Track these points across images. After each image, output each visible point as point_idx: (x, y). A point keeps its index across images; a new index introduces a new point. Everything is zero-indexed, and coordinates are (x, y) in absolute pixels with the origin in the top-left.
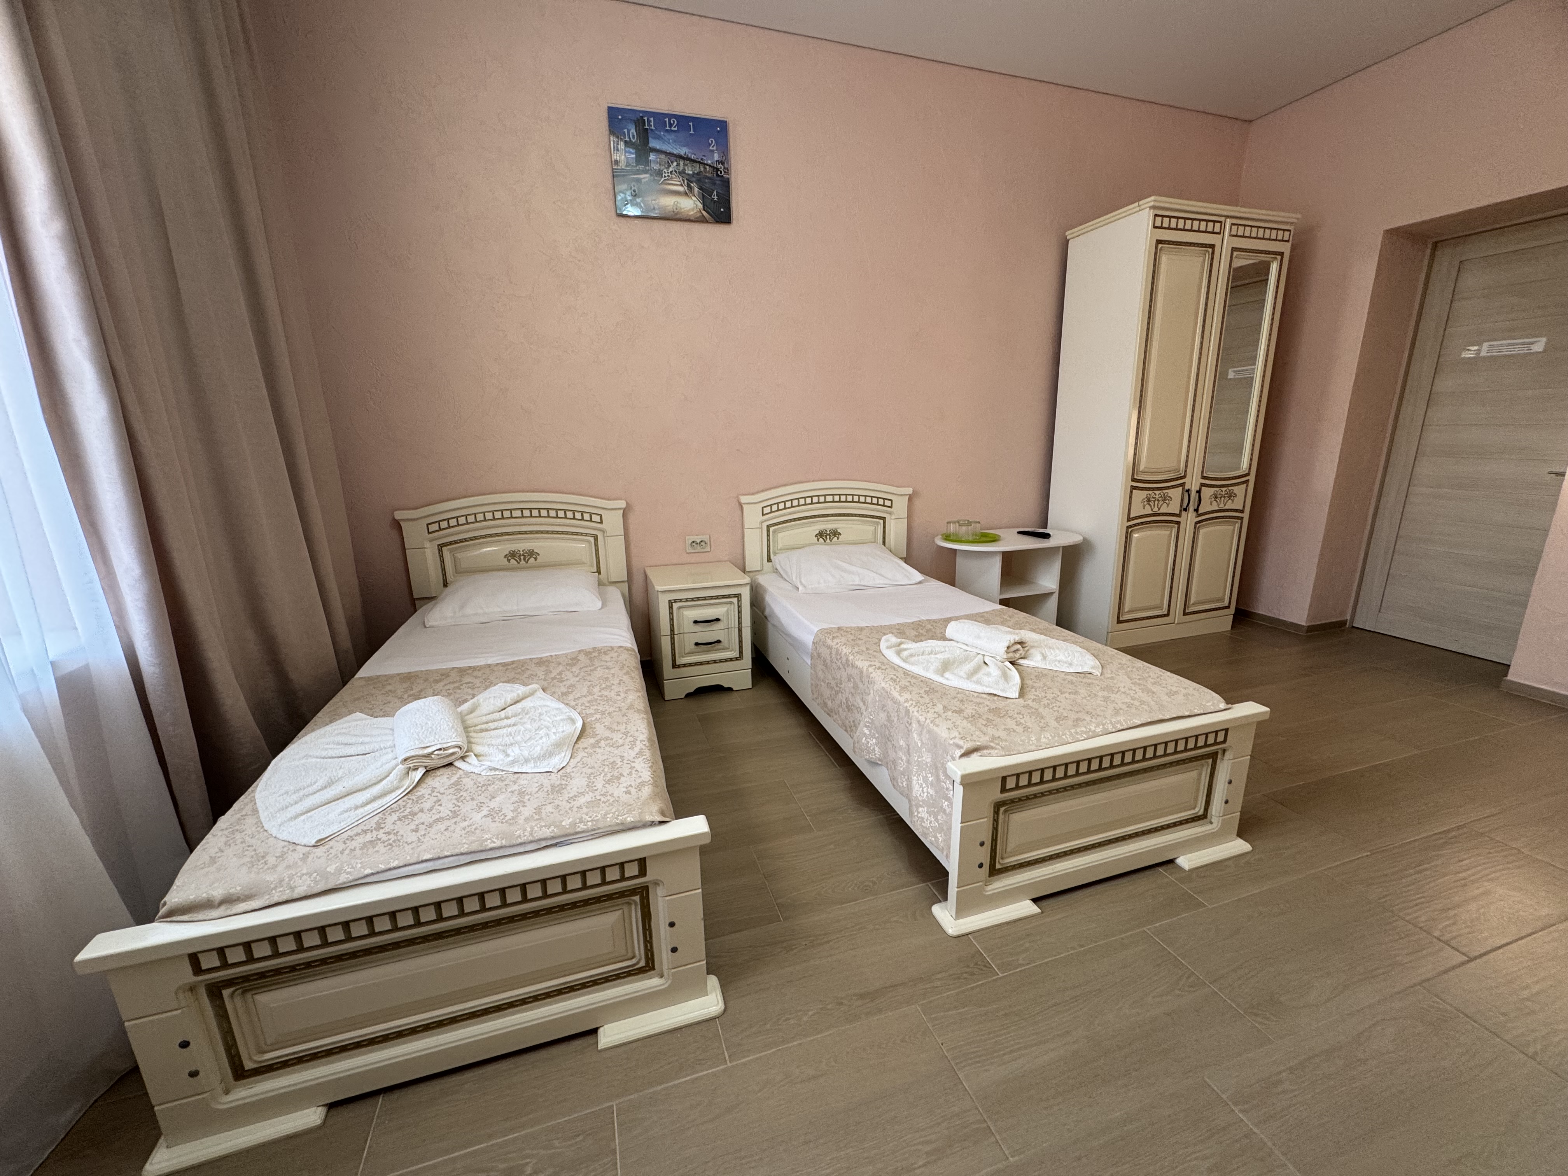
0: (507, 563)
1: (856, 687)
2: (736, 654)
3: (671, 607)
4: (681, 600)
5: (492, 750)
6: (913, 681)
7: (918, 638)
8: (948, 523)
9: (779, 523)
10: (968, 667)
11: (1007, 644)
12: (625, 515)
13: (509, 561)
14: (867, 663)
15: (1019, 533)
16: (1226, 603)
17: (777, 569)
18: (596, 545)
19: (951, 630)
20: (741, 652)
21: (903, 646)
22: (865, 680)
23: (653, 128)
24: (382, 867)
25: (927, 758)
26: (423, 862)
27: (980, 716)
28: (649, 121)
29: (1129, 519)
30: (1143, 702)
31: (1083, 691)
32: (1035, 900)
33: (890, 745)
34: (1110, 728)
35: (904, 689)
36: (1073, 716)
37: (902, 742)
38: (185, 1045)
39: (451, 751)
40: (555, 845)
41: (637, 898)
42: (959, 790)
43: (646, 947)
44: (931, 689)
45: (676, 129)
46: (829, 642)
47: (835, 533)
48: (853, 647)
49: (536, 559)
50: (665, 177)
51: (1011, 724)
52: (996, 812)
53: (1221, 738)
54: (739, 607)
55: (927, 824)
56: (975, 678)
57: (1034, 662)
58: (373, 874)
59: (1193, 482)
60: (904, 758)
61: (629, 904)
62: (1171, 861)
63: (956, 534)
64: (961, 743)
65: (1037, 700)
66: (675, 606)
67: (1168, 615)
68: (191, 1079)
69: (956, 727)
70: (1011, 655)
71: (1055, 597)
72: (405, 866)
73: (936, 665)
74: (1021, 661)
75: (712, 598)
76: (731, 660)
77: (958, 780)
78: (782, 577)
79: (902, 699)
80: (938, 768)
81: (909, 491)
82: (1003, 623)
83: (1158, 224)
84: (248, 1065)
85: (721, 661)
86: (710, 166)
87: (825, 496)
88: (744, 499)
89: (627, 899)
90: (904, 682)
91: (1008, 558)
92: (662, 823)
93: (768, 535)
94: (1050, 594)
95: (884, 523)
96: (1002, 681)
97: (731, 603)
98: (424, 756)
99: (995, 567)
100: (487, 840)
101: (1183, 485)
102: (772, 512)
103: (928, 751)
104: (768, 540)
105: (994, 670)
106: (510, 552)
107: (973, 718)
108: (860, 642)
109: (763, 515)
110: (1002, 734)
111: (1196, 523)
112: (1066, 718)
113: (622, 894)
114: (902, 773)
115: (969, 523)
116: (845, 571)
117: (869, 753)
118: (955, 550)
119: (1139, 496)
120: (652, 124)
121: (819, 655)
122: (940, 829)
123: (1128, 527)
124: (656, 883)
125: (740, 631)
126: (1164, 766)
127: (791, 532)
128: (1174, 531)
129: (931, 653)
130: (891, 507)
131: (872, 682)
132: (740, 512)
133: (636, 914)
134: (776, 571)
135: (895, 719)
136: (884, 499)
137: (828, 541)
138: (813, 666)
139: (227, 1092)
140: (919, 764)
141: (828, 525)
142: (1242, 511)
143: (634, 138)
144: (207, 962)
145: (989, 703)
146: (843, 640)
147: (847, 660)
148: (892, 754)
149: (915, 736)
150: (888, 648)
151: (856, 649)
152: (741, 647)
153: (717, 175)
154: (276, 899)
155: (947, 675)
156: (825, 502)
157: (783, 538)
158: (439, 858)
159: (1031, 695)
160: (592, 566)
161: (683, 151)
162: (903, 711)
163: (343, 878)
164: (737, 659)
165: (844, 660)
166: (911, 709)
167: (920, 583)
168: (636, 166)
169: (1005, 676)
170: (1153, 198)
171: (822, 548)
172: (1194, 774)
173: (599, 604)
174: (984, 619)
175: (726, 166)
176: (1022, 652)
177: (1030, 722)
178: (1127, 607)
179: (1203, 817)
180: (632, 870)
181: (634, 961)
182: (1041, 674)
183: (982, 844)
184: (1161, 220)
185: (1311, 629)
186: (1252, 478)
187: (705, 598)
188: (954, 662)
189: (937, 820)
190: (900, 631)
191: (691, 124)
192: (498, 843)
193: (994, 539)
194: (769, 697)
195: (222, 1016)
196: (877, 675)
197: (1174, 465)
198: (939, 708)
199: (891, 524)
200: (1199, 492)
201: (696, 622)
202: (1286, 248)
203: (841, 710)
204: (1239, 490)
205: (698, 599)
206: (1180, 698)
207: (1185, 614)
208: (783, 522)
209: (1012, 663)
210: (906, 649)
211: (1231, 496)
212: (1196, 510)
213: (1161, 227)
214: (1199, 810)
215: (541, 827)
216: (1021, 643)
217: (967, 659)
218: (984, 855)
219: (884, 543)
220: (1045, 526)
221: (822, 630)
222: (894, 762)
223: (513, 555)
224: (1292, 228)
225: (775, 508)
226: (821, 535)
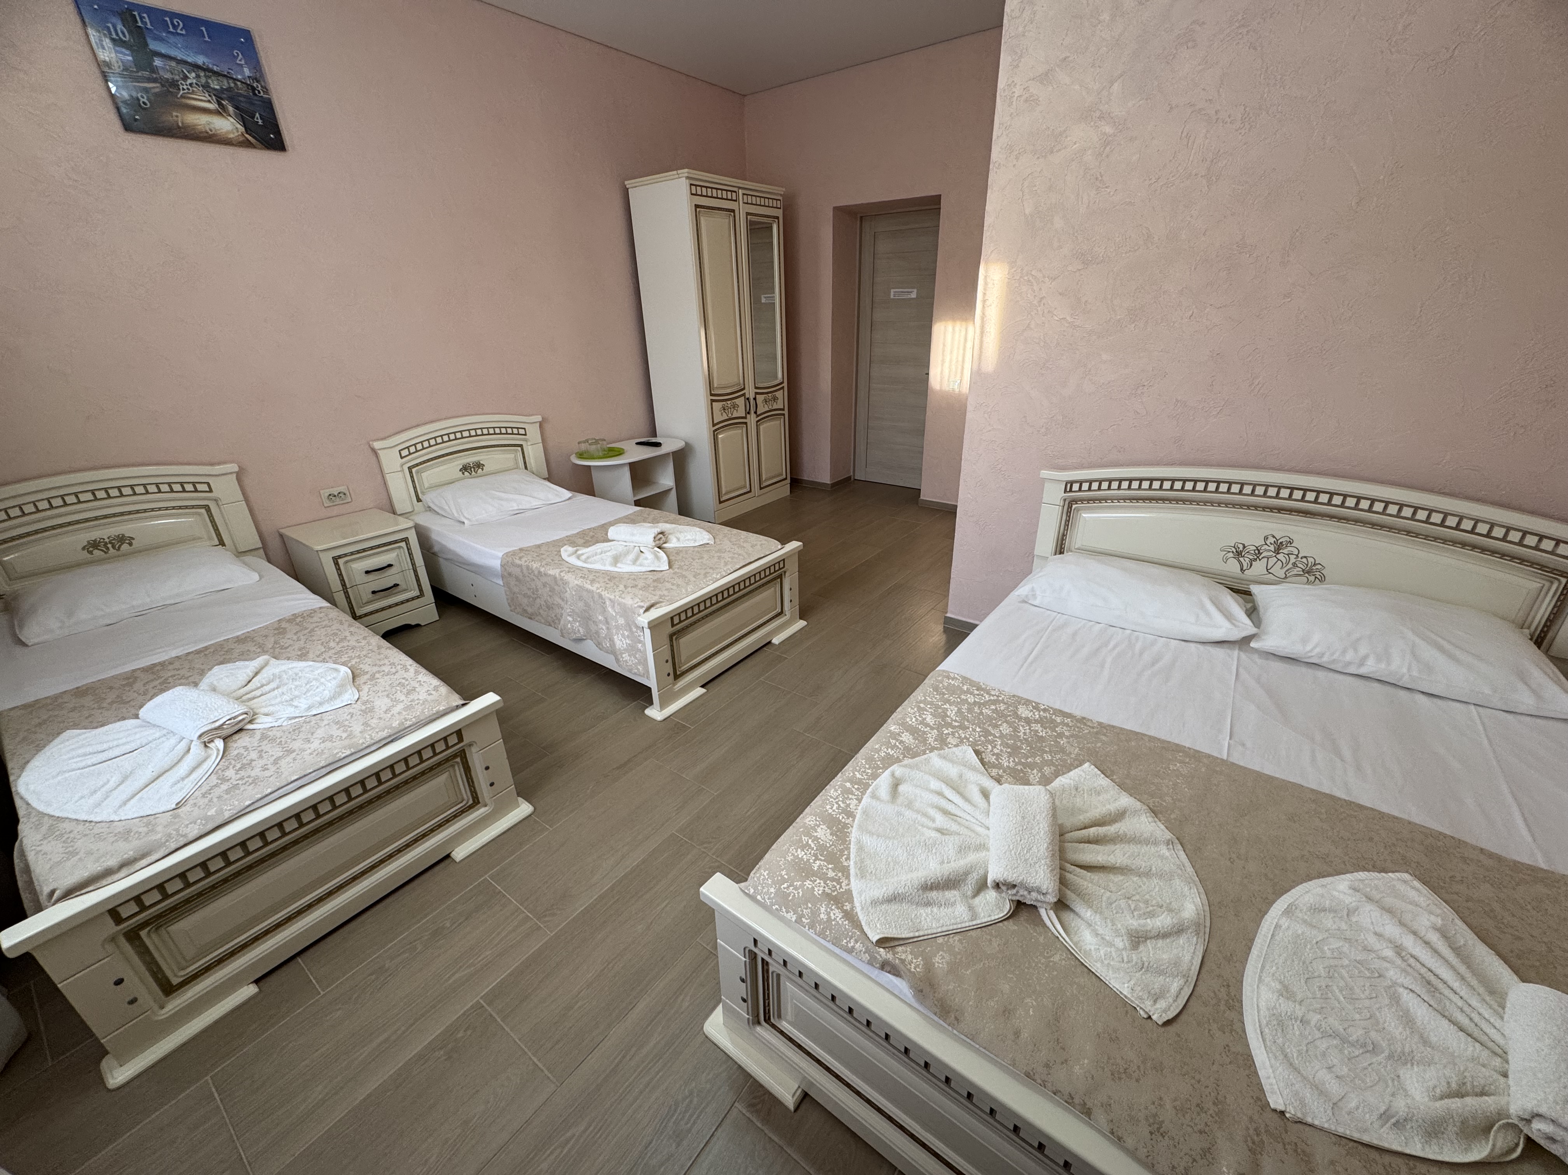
0: (89, 556)
1: (552, 590)
2: (416, 593)
3: (336, 564)
4: (345, 555)
5: (277, 708)
6: (597, 575)
7: (587, 544)
8: (579, 443)
9: (421, 463)
10: (631, 556)
11: (653, 536)
12: (239, 479)
13: (91, 553)
14: (558, 571)
15: (637, 444)
16: (784, 476)
17: (429, 507)
18: (211, 516)
19: (612, 532)
20: (421, 590)
21: (579, 552)
22: (560, 583)
23: (149, 26)
24: (259, 796)
25: (621, 621)
26: (292, 782)
27: (649, 586)
28: (142, 18)
29: (714, 425)
30: (740, 555)
31: (706, 556)
32: (703, 686)
33: (590, 622)
34: (724, 574)
35: (592, 582)
36: (703, 572)
37: (600, 618)
38: (119, 982)
39: (240, 718)
40: (392, 741)
41: (458, 760)
42: (647, 632)
43: (471, 790)
44: (612, 578)
45: (184, 32)
46: (518, 562)
47: (479, 465)
48: (541, 561)
49: (130, 544)
50: (183, 89)
51: (668, 585)
52: (671, 640)
53: (782, 566)
54: (409, 549)
55: (630, 663)
56: (638, 563)
57: (670, 545)
58: (253, 803)
59: (750, 392)
60: (604, 627)
61: (453, 766)
62: (770, 642)
63: (587, 452)
64: (642, 604)
65: (680, 567)
66: (341, 562)
67: (750, 491)
68: (131, 1006)
69: (635, 596)
70: (657, 542)
71: (674, 492)
72: (279, 789)
73: (610, 560)
74: (665, 545)
75: (379, 546)
76: (413, 599)
77: (646, 625)
78: (438, 514)
79: (594, 589)
80: (630, 625)
81: (539, 418)
82: (644, 521)
83: (693, 192)
84: (175, 981)
85: (402, 603)
86: (242, 82)
87: (461, 432)
88: (377, 445)
89: (451, 763)
90: (591, 577)
91: (633, 466)
92: (464, 705)
93: (412, 477)
94: (670, 490)
95: (522, 450)
96: (656, 561)
97: (400, 547)
98: (216, 729)
99: (626, 477)
100: (337, 753)
101: (744, 395)
102: (410, 454)
103: (621, 616)
104: (413, 481)
105: (648, 555)
106: (88, 542)
107: (645, 588)
108: (544, 556)
109: (402, 458)
110: (666, 593)
111: (757, 422)
112: (699, 574)
113: (447, 760)
114: (605, 638)
115: (597, 442)
116: (501, 499)
117: (575, 633)
118: (590, 466)
119: (717, 406)
120: (147, 20)
121: (510, 574)
122: (640, 663)
123: (714, 431)
124: (470, 745)
125: (415, 571)
126: (756, 589)
127: (437, 469)
128: (744, 429)
129: (601, 553)
130: (525, 435)
131: (566, 583)
132: (375, 458)
133: (459, 771)
134: (429, 509)
135: (592, 604)
136: (518, 428)
137: (473, 473)
138: (507, 584)
139: (162, 1007)
140: (617, 627)
141: (470, 459)
142: (783, 410)
143: (125, 36)
144: (125, 913)
145: (651, 576)
146: (529, 557)
147: (540, 572)
148: (593, 628)
149: (610, 609)
150: (569, 556)
151: (544, 562)
152: (419, 585)
153: (255, 94)
154: (173, 846)
155: (619, 565)
156: (462, 438)
157: (429, 476)
158: (305, 776)
159: (676, 566)
160: (210, 539)
161: (200, 60)
162: (596, 597)
163: (227, 815)
164: (418, 597)
165: (536, 573)
166: (603, 593)
167: (570, 499)
168: (137, 72)
169: (658, 558)
170: (686, 170)
171: (471, 482)
172: (773, 589)
173: (256, 576)
174: (630, 520)
175: (263, 84)
176: (663, 539)
177: (680, 581)
178: (724, 491)
179: (781, 613)
180: (453, 740)
181: (464, 803)
182: (678, 551)
183: (667, 661)
184: (695, 189)
185: (833, 485)
186: (785, 385)
187: (372, 548)
188: (620, 556)
189: (636, 658)
190: (571, 541)
191: (203, 29)
192: (348, 752)
193: (619, 453)
194: (459, 623)
195: (144, 952)
196: (569, 577)
197: (736, 380)
198: (621, 587)
199: (529, 450)
200: (755, 399)
201: (367, 572)
202: (779, 213)
203: (541, 611)
204: (779, 394)
205: (364, 550)
206: (758, 547)
207: (761, 488)
208: (424, 462)
209: (659, 548)
210: (582, 554)
211: (775, 399)
212: (756, 413)
213: (696, 195)
214: (779, 610)
215: (377, 732)
216: (662, 533)
217: (628, 553)
218: (669, 668)
219: (526, 468)
220: (655, 435)
221: (507, 554)
222: (597, 633)
223: (94, 545)
224: (781, 198)
225: (412, 449)
226: (465, 468)
